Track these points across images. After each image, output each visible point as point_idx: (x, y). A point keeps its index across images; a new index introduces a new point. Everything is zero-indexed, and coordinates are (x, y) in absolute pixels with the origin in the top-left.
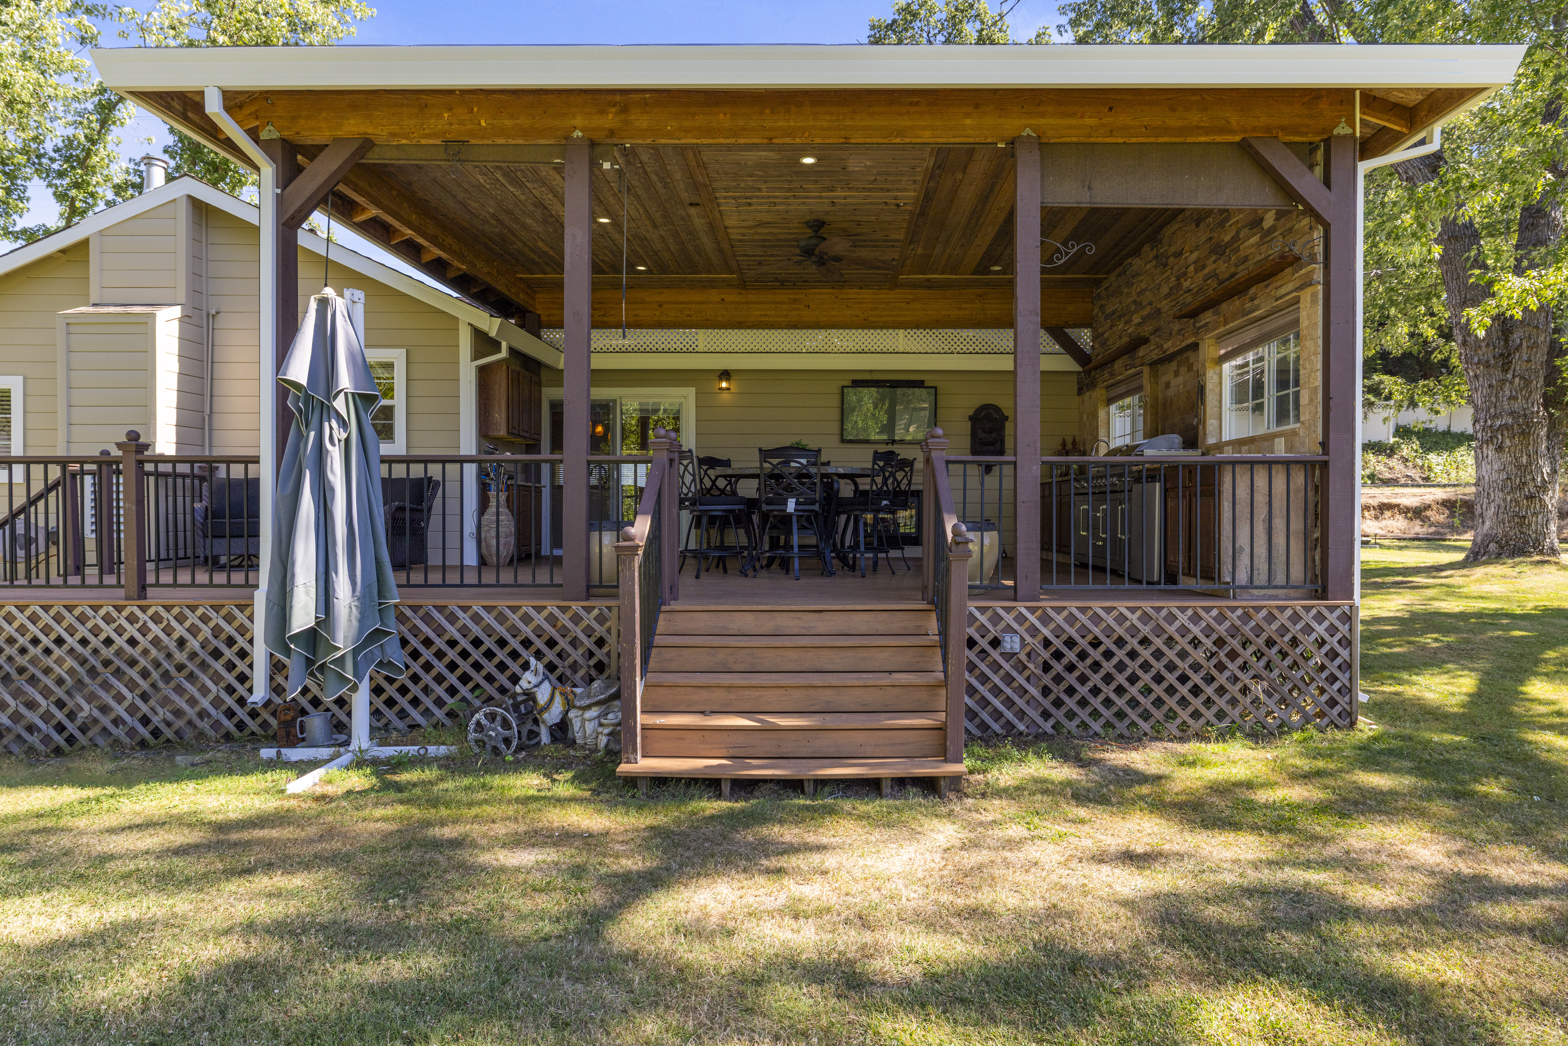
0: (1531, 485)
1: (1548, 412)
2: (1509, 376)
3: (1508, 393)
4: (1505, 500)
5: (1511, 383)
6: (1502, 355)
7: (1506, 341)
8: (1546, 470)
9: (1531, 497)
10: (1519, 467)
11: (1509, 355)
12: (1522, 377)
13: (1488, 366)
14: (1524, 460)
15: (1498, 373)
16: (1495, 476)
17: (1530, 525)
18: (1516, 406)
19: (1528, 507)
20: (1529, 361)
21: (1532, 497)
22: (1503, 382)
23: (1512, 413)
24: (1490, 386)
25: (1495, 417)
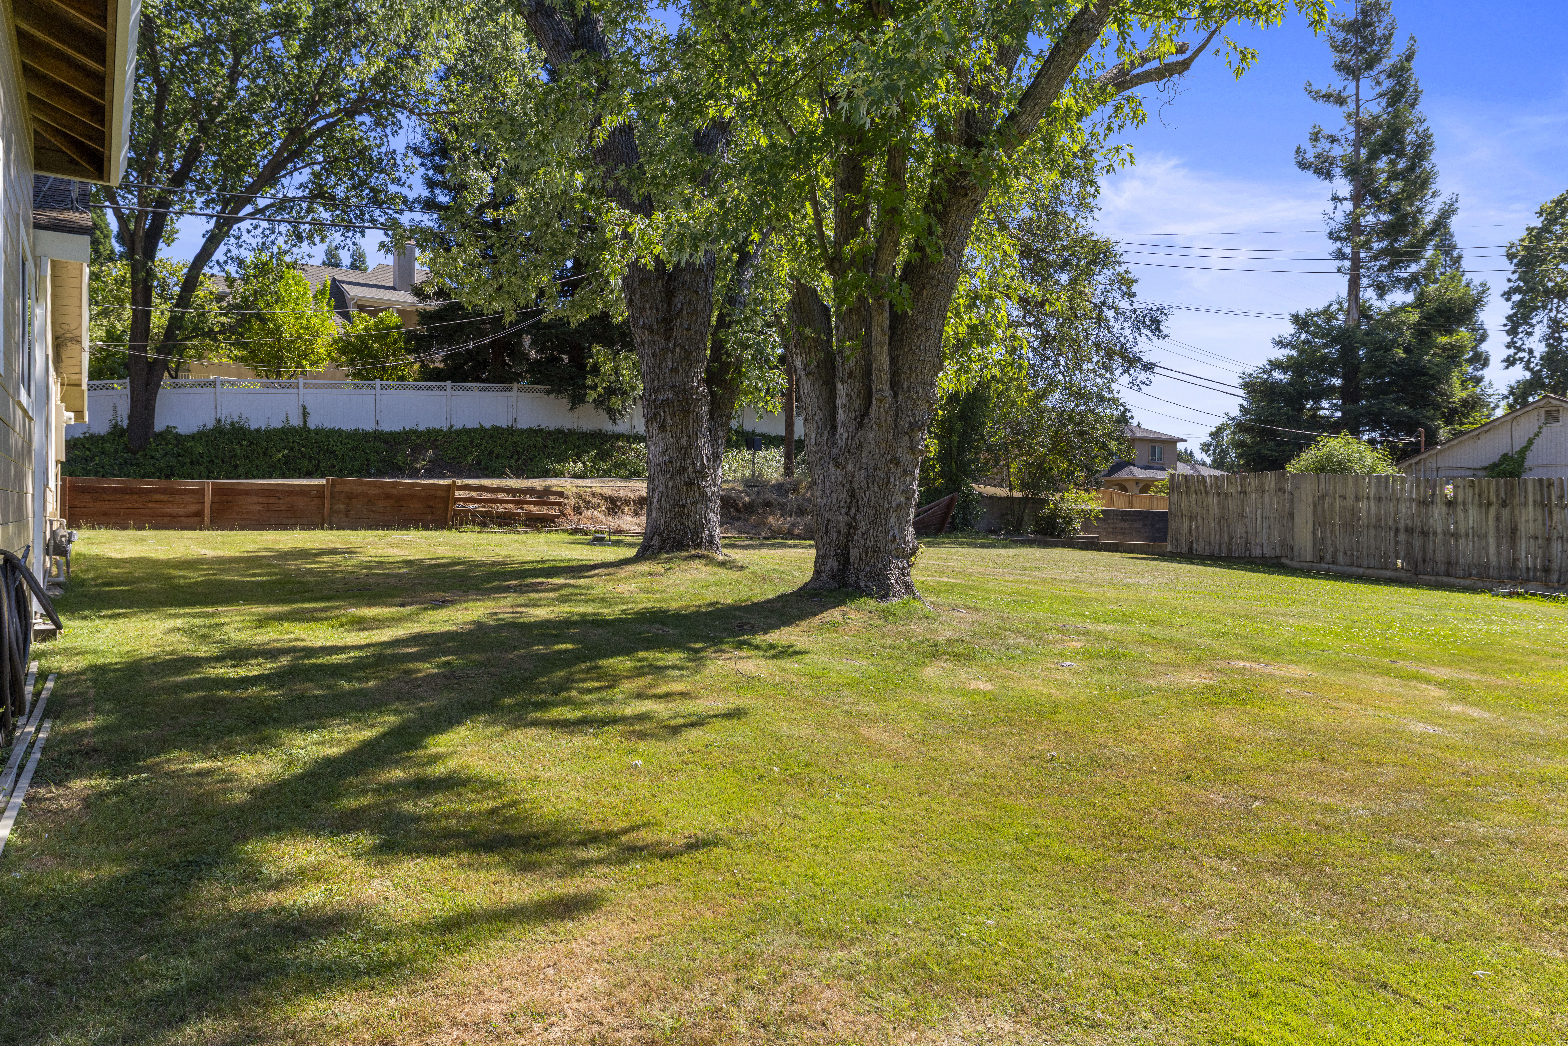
0: (691, 469)
1: (710, 390)
2: (671, 345)
3: (670, 364)
4: (667, 486)
5: (673, 353)
6: (664, 319)
7: (669, 304)
8: (706, 452)
9: (690, 484)
10: (679, 448)
11: (671, 320)
12: (682, 348)
13: (652, 332)
14: (684, 441)
15: (660, 339)
16: (659, 459)
17: (689, 515)
18: (678, 378)
19: (688, 494)
20: (689, 329)
21: (692, 483)
22: (665, 350)
23: (673, 387)
24: (654, 355)
25: (658, 391)
